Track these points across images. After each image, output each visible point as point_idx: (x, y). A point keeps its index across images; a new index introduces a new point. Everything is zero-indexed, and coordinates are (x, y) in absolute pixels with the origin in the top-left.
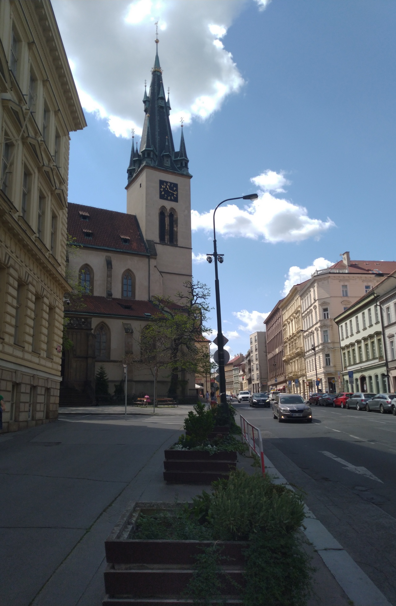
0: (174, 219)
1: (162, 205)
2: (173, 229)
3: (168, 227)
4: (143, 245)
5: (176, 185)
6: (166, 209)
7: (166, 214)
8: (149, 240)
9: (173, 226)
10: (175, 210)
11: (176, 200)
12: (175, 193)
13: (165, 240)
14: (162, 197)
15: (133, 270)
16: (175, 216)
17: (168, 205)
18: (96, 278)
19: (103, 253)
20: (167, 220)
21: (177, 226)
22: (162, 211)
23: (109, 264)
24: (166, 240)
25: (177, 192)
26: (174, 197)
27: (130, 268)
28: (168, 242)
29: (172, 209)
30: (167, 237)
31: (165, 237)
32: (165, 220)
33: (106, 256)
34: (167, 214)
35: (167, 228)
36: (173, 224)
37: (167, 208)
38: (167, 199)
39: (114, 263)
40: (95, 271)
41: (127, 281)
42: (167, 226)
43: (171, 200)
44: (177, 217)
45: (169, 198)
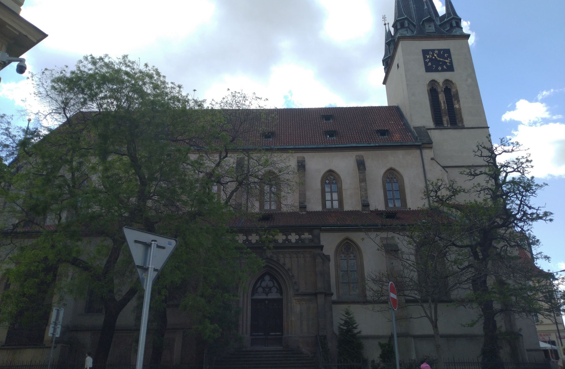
0: (452, 94)
1: (431, 79)
2: (454, 108)
3: (444, 105)
4: (410, 134)
5: (448, 51)
6: (438, 83)
7: (439, 90)
8: (417, 126)
9: (453, 103)
10: (451, 82)
11: (451, 68)
12: (447, 61)
13: (443, 123)
14: (428, 69)
15: (397, 168)
16: (453, 90)
17: (440, 77)
18: (344, 187)
19: (351, 153)
20: (442, 97)
21: (459, 101)
22: (432, 88)
23: (361, 165)
24: (445, 122)
25: (451, 58)
26: (447, 66)
27: (393, 166)
28: (448, 125)
29: (447, 82)
30: (445, 119)
31: (442, 120)
32: (439, 98)
33: (356, 156)
34: (440, 88)
35: (443, 108)
36: (452, 101)
37: (438, 81)
38: (437, 70)
39: (368, 163)
40: (342, 177)
41: (392, 186)
42: (442, 105)
43: (443, 70)
44: (457, 91)
45: (440, 68)
